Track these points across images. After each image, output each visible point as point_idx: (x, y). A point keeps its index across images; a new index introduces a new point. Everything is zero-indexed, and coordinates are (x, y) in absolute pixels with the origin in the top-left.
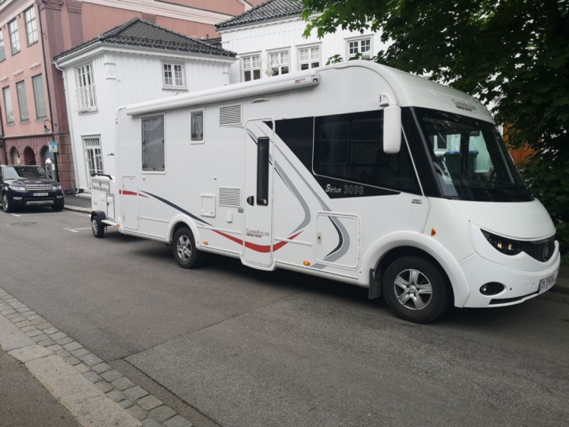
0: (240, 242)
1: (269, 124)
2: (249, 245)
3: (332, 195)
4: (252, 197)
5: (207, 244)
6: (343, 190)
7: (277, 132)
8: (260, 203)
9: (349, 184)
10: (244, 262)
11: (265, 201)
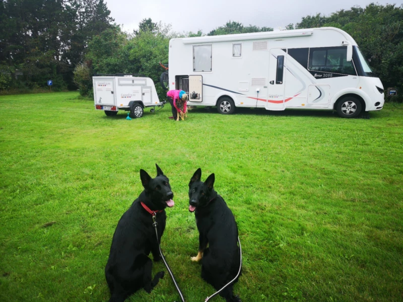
0: (265, 100)
1: (285, 50)
2: (270, 101)
3: (317, 78)
4: (273, 81)
5: (242, 103)
6: (323, 75)
7: (288, 53)
8: (277, 83)
9: (326, 73)
10: (267, 109)
11: (281, 82)
